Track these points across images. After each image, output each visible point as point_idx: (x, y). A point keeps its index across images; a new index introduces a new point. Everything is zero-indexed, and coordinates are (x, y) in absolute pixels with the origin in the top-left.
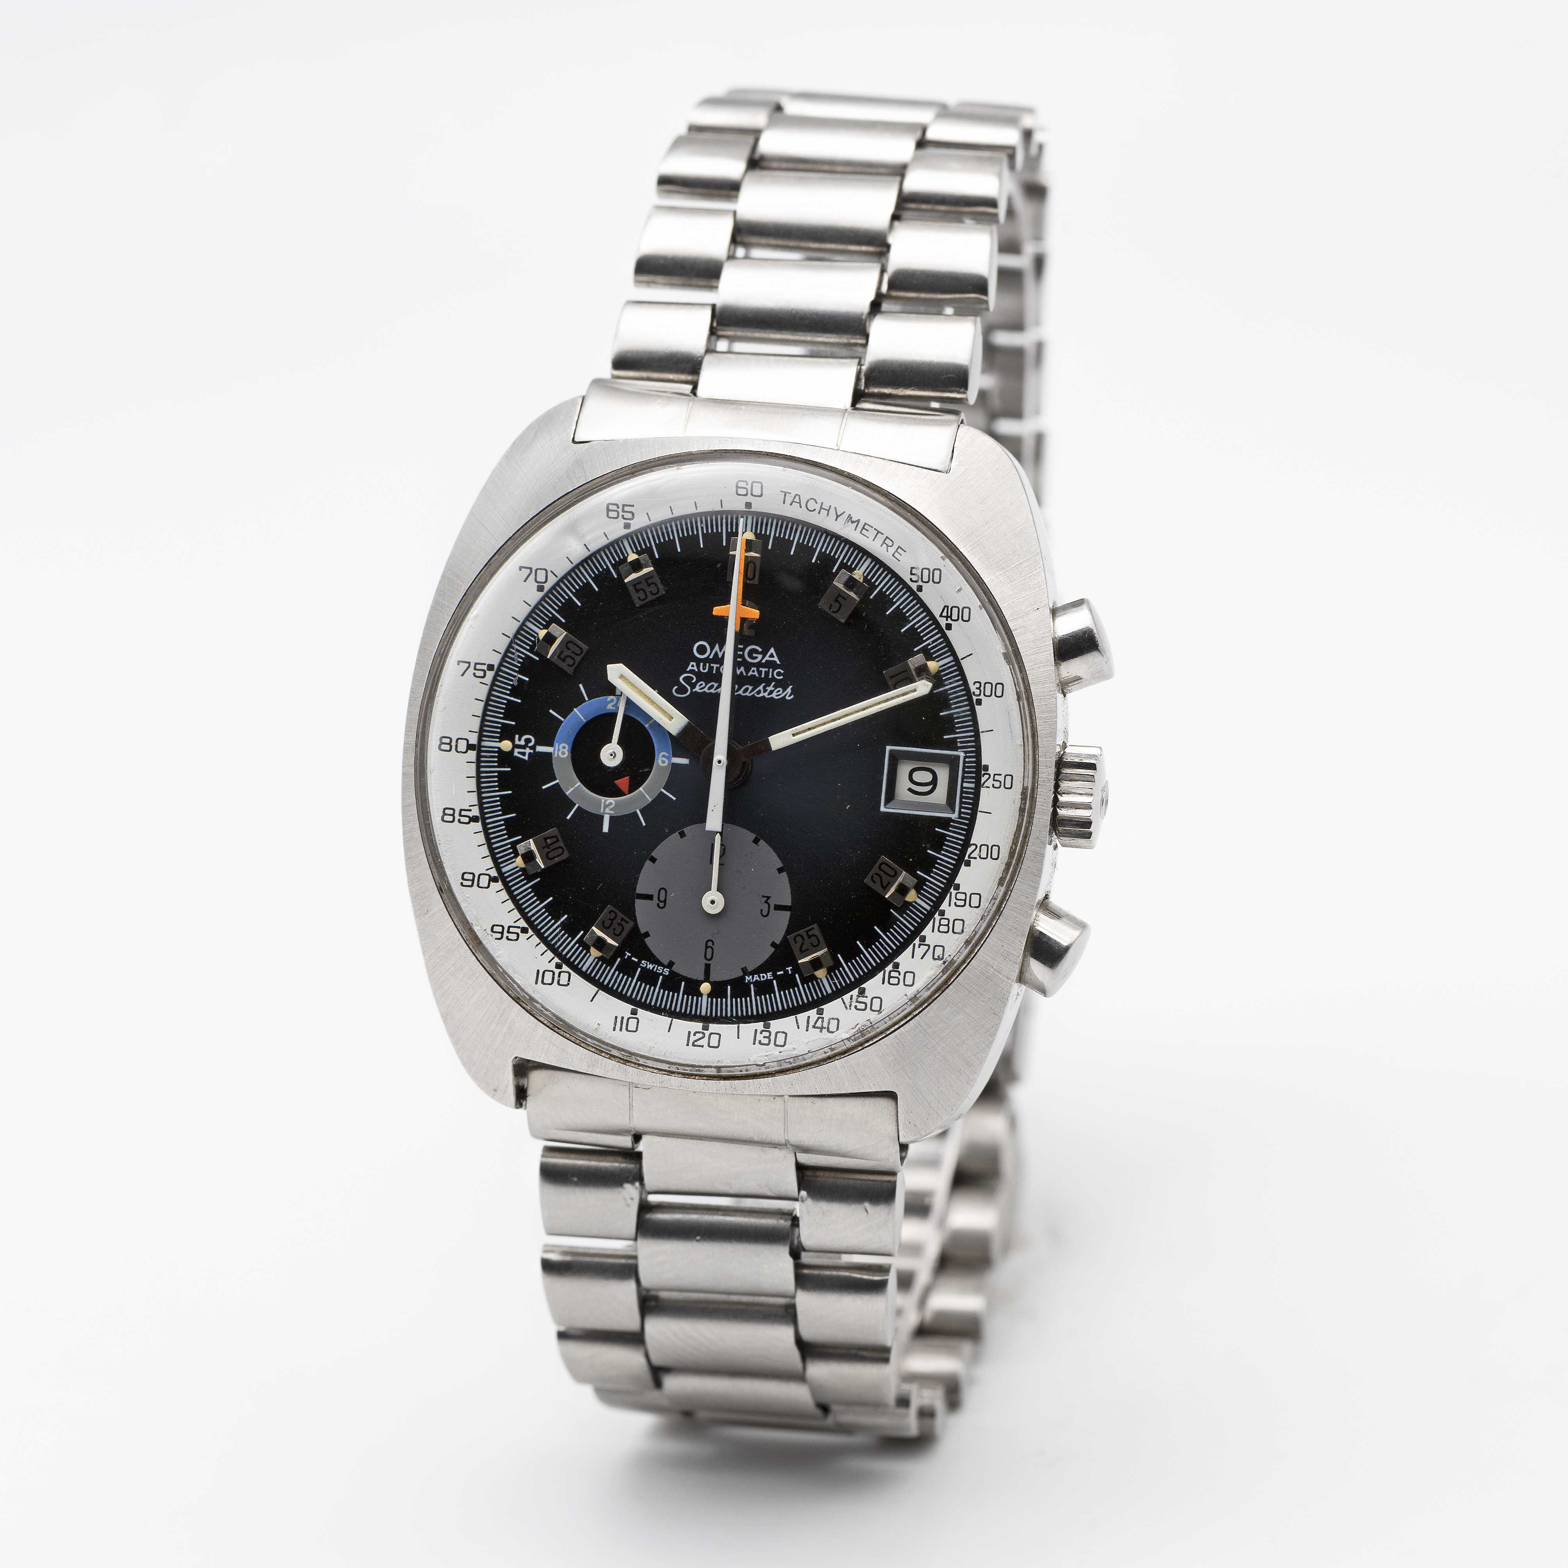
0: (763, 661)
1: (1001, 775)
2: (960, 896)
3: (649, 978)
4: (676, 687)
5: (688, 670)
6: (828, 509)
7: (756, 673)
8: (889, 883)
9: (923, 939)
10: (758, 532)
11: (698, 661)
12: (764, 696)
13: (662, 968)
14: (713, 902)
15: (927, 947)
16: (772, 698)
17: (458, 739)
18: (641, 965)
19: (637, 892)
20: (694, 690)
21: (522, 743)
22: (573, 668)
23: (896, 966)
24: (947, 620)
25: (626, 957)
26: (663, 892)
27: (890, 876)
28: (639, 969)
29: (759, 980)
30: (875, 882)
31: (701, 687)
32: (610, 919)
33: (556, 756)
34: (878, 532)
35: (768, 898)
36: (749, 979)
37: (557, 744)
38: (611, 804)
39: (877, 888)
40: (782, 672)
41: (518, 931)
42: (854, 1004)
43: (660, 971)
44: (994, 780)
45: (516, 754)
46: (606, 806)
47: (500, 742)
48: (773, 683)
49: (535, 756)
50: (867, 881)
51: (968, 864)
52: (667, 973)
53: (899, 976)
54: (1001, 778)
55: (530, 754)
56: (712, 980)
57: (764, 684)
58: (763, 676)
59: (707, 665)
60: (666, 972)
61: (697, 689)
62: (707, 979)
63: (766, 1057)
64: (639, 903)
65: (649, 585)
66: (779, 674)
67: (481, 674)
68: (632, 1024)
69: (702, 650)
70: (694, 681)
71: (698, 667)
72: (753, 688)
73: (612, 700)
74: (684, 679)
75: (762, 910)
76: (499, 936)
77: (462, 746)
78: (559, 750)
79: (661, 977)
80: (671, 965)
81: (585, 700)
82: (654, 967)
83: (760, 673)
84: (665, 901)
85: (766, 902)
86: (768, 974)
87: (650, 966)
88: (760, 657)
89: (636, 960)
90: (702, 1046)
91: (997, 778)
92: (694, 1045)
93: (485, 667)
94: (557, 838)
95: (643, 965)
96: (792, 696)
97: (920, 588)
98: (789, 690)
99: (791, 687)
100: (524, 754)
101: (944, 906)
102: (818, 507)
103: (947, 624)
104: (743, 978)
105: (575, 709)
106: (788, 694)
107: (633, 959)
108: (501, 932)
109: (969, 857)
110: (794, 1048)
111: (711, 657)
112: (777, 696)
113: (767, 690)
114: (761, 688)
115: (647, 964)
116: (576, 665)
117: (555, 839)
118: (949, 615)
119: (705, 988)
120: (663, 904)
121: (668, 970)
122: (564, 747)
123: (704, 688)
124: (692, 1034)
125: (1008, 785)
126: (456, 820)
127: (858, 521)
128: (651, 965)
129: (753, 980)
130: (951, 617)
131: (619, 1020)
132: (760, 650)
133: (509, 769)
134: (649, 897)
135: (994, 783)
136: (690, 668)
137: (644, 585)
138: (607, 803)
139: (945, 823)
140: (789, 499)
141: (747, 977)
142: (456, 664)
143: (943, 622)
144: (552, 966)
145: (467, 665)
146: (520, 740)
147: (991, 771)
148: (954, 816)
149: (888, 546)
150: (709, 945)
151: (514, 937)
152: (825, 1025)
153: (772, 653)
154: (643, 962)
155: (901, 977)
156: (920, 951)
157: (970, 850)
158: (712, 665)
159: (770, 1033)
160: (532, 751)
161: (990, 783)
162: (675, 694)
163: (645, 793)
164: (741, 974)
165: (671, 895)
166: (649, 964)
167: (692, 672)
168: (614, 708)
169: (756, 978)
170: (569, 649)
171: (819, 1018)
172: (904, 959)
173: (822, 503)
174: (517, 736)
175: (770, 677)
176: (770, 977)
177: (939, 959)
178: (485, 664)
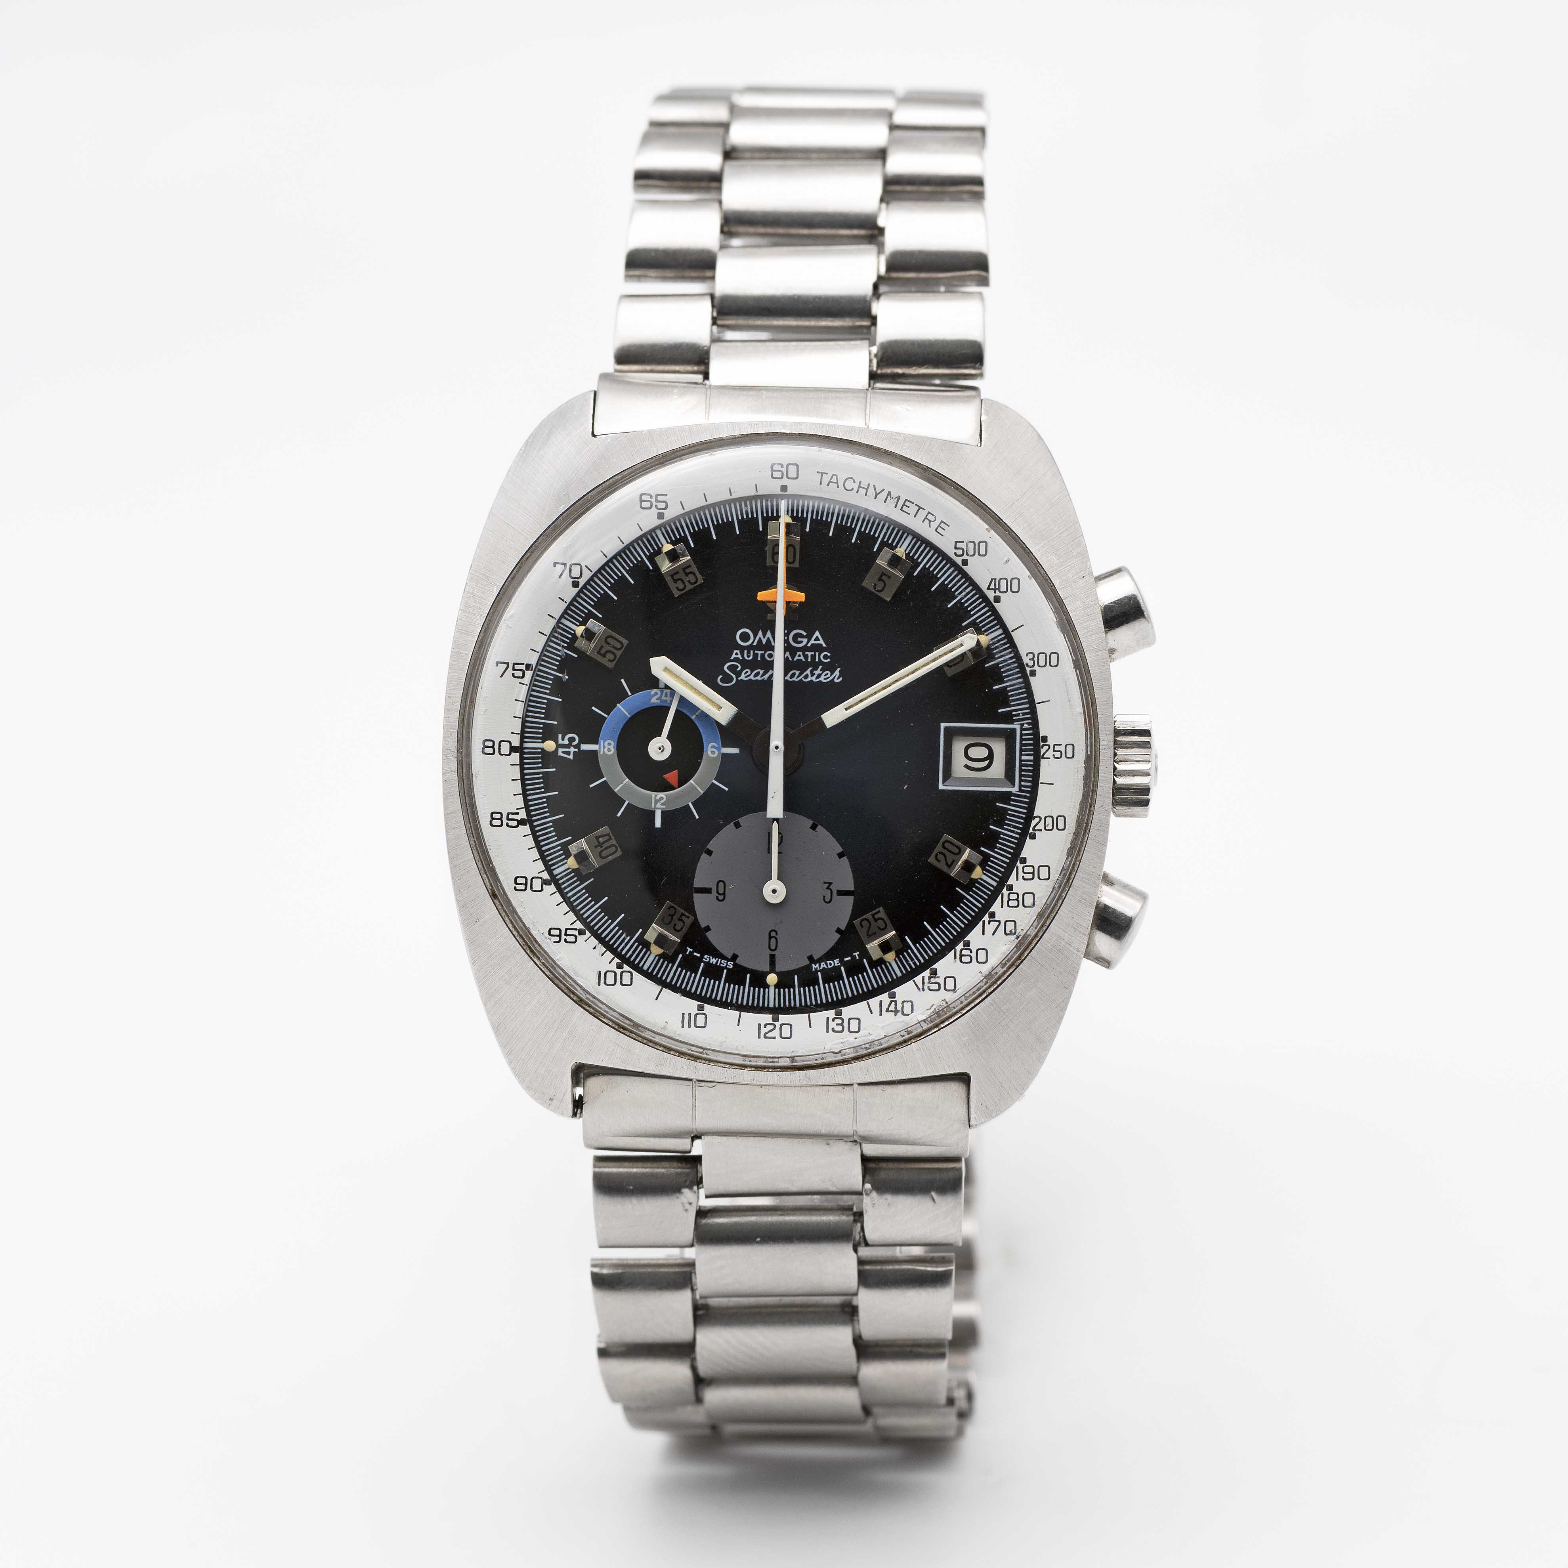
0: (809, 645)
1: (1061, 745)
2: (1027, 870)
3: (713, 972)
4: (721, 676)
5: (732, 658)
6: (866, 487)
7: (802, 658)
8: (953, 861)
9: (992, 915)
10: (795, 515)
11: (742, 649)
12: (812, 680)
13: (726, 962)
14: (774, 891)
15: (998, 923)
16: (820, 681)
17: (501, 742)
18: (704, 960)
19: (694, 886)
20: (739, 679)
21: (566, 742)
22: (614, 663)
23: (967, 944)
24: (995, 593)
25: (688, 953)
26: (721, 884)
27: (954, 854)
28: (702, 964)
29: (826, 967)
30: (939, 861)
31: (746, 675)
32: (669, 915)
33: (602, 753)
34: (920, 508)
35: (830, 884)
36: (816, 967)
37: (602, 741)
38: (661, 798)
39: (942, 866)
40: (829, 654)
41: (576, 933)
42: (926, 985)
43: (724, 964)
44: (1054, 751)
45: (560, 754)
46: (656, 802)
47: (543, 742)
48: (821, 667)
49: (580, 754)
50: (932, 860)
51: (1033, 837)
52: (732, 967)
53: (971, 954)
54: (1062, 748)
55: (574, 752)
56: (777, 970)
57: (810, 668)
58: (809, 660)
59: (752, 652)
60: (730, 965)
61: (743, 677)
62: (772, 970)
63: (841, 1044)
64: (697, 896)
65: (687, 574)
66: (825, 657)
67: (520, 674)
68: (701, 1020)
69: (745, 637)
70: (738, 669)
71: (742, 655)
72: (800, 673)
73: (656, 694)
74: (728, 668)
75: (824, 897)
76: (557, 939)
77: (505, 748)
78: (604, 747)
79: (725, 971)
80: (734, 958)
81: (628, 695)
82: (718, 960)
83: (806, 657)
84: (724, 894)
85: (828, 888)
86: (835, 960)
87: (713, 961)
88: (805, 641)
89: (699, 955)
90: (774, 1038)
91: (1057, 748)
92: (765, 1037)
93: (523, 667)
94: (610, 837)
95: (706, 959)
96: (841, 679)
97: (965, 562)
98: (837, 673)
99: (839, 669)
100: (568, 753)
101: (1012, 880)
102: (856, 487)
103: (995, 596)
104: (809, 967)
105: (618, 705)
106: (836, 676)
107: (695, 954)
108: (559, 935)
109: (1034, 829)
110: (869, 1034)
111: (755, 644)
112: (825, 679)
113: (815, 674)
114: (808, 672)
115: (710, 958)
116: (617, 659)
117: (607, 838)
118: (997, 587)
119: (772, 979)
120: (722, 897)
121: (732, 963)
122: (609, 744)
123: (750, 675)
124: (762, 1027)
125: (1070, 754)
126: (505, 824)
127: (899, 498)
128: (714, 959)
129: (820, 967)
130: (999, 589)
131: (686, 1017)
132: (805, 634)
133: (554, 770)
134: (707, 891)
135: (1055, 753)
136: (734, 656)
137: (681, 575)
138: (658, 797)
139: (1006, 797)
140: (826, 479)
141: (813, 965)
142: (495, 665)
143: (991, 595)
144: (613, 967)
145: (506, 665)
146: (563, 739)
147: (1050, 742)
148: (1015, 790)
149: (930, 521)
150: (772, 935)
151: (572, 939)
152: (899, 1007)
153: (817, 636)
154: (706, 956)
155: (974, 955)
156: (990, 928)
157: (1034, 823)
158: (756, 652)
159: (843, 1020)
160: (576, 750)
161: (1050, 754)
162: (720, 683)
163: (696, 786)
164: (808, 962)
165: (730, 887)
166: (712, 959)
167: (736, 660)
168: (658, 701)
169: (823, 965)
170: (609, 644)
171: (891, 1002)
172: (975, 937)
173: (860, 482)
174: (560, 736)
175: (817, 660)
176: (838, 963)
177: (1011, 933)
178: (523, 664)
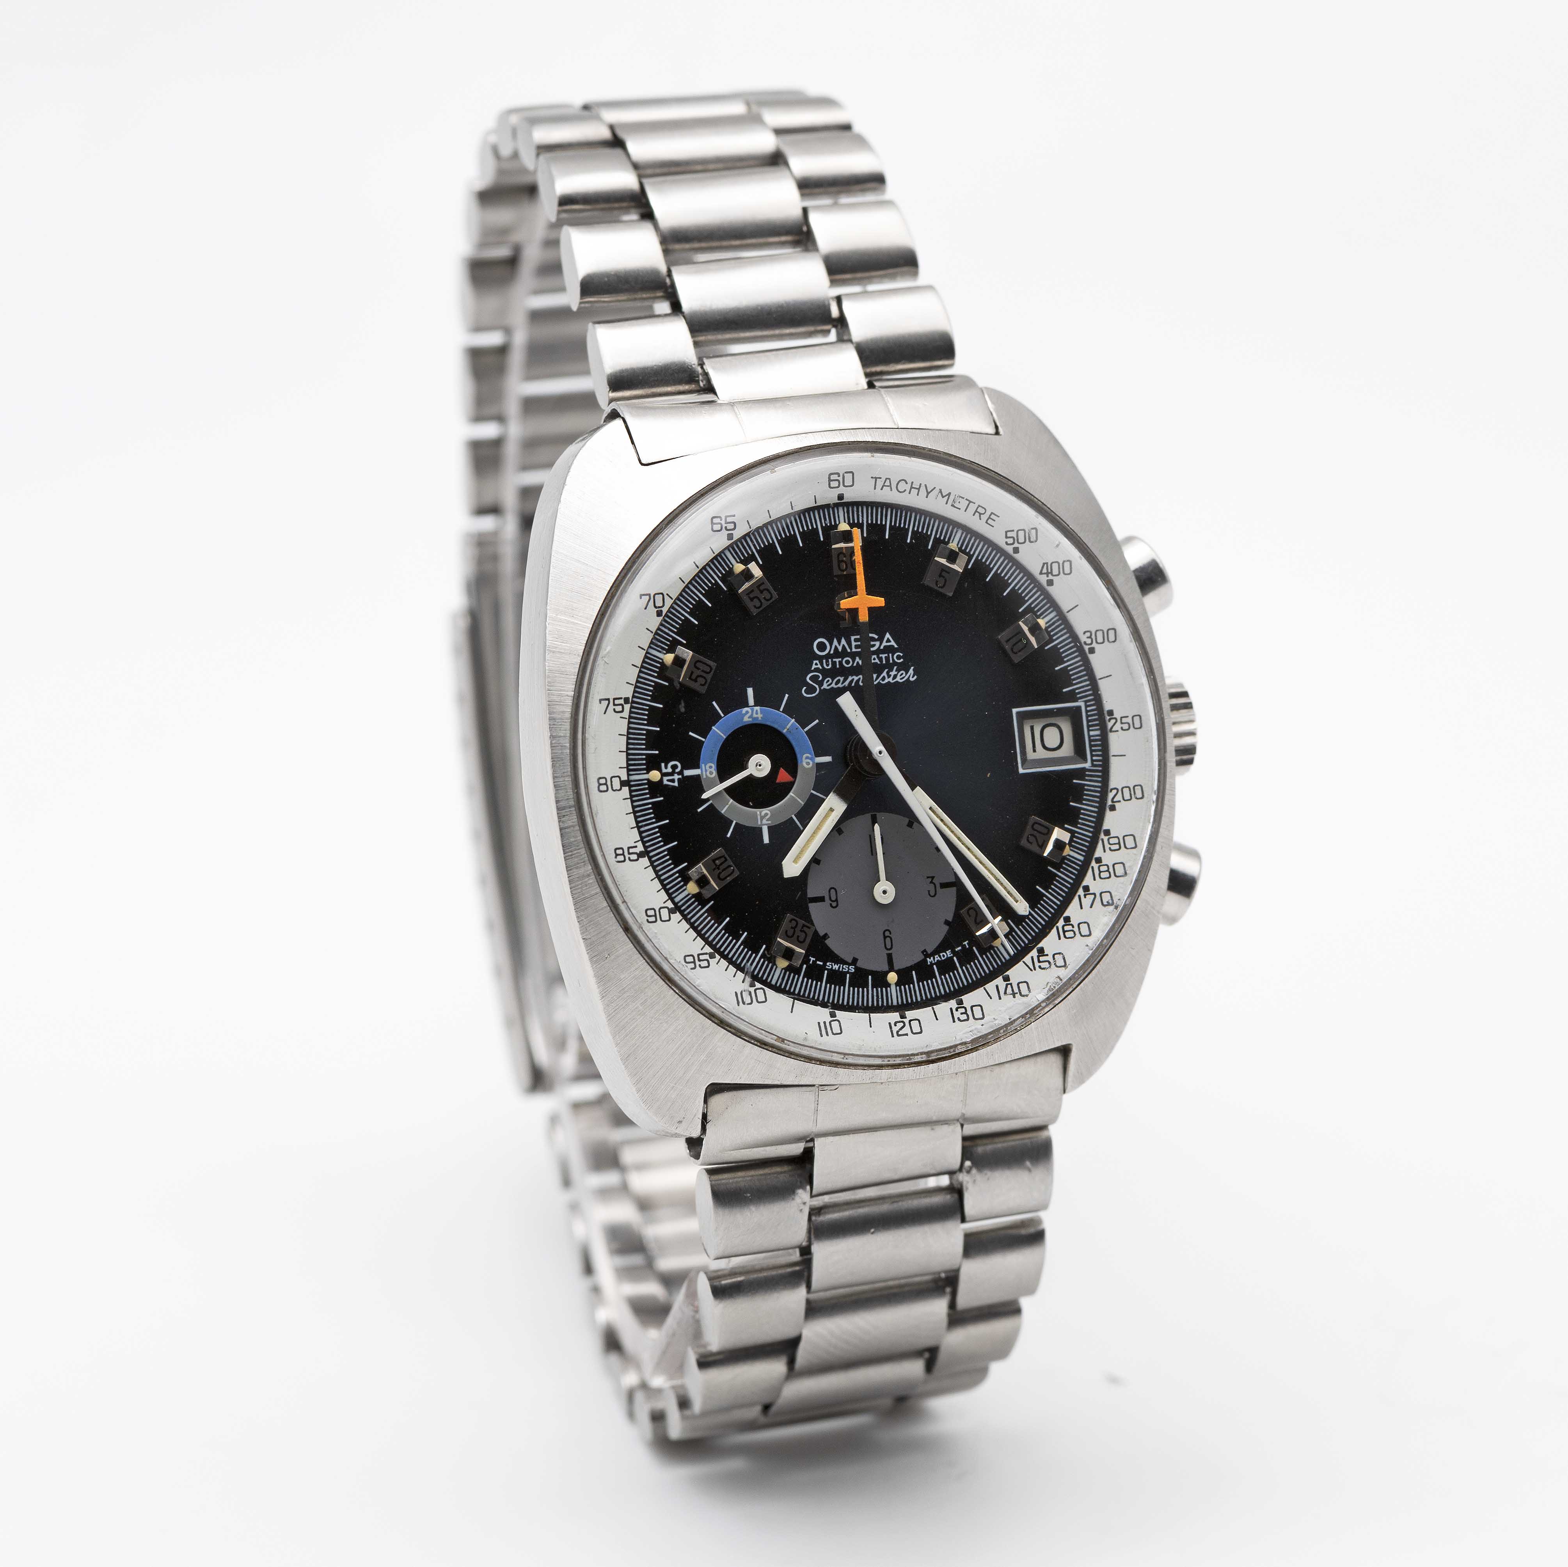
0: (882, 647)
1: (1128, 717)
2: (1112, 841)
3: (836, 978)
4: (805, 688)
5: (813, 669)
6: (918, 487)
7: (877, 661)
8: (1044, 841)
9: (1086, 889)
10: (851, 522)
11: (820, 658)
12: (889, 682)
13: (847, 966)
14: (885, 892)
15: (1093, 896)
16: (897, 681)
17: (612, 778)
18: (827, 967)
19: (808, 896)
20: (822, 688)
21: (669, 770)
22: (706, 687)
23: (1067, 920)
24: (1048, 576)
25: (811, 963)
26: (833, 891)
27: (1044, 834)
28: (826, 972)
29: (940, 959)
30: (1031, 843)
31: (828, 683)
32: (792, 928)
33: (705, 777)
34: (970, 502)
35: (933, 878)
36: (930, 960)
37: (703, 765)
38: (766, 814)
39: (1034, 848)
40: (901, 655)
41: (707, 957)
42: (1037, 964)
43: (845, 969)
44: (1122, 723)
45: (665, 782)
46: (762, 818)
47: (648, 773)
48: (895, 667)
49: (684, 780)
50: (1024, 842)
51: (1113, 808)
52: (853, 970)
53: (1073, 929)
54: (1129, 720)
55: (679, 779)
56: (896, 968)
57: (886, 670)
58: (884, 662)
59: (830, 660)
60: (852, 969)
61: (825, 686)
62: (891, 969)
63: (971, 1033)
64: (812, 907)
65: (762, 592)
66: (899, 657)
67: (619, 708)
68: (835, 1025)
69: (822, 647)
70: (820, 679)
71: (822, 664)
72: (877, 676)
73: (747, 712)
74: (810, 679)
75: (929, 891)
76: (692, 965)
77: (616, 784)
78: (706, 771)
79: (848, 975)
80: (855, 961)
81: (721, 716)
82: (840, 966)
83: (880, 659)
84: (836, 900)
85: (931, 882)
86: (947, 952)
87: (836, 967)
88: (878, 644)
89: (821, 963)
90: (907, 1035)
91: (1124, 720)
92: (898, 1035)
93: (622, 702)
94: (725, 858)
95: (829, 966)
96: (916, 677)
97: (1016, 550)
98: (911, 671)
99: (912, 668)
100: (673, 781)
101: (1099, 853)
102: (908, 487)
103: (1047, 580)
104: (925, 961)
105: (713, 728)
106: (911, 675)
107: (818, 962)
108: (694, 961)
109: (1113, 801)
110: (994, 1019)
111: (832, 652)
112: (901, 679)
113: (891, 675)
114: (884, 674)
115: (832, 965)
116: (708, 683)
117: (723, 859)
118: (1049, 571)
119: (892, 977)
120: (835, 903)
121: (853, 967)
122: (711, 767)
123: (831, 683)
124: (893, 1025)
125: (1137, 725)
126: (627, 858)
127: (949, 494)
128: (836, 965)
129: (934, 960)
130: (1051, 573)
131: (822, 1025)
132: (876, 637)
133: (662, 798)
134: (821, 899)
135: (1123, 725)
136: (814, 667)
137: (757, 593)
138: (763, 814)
139: (1080, 773)
140: (880, 483)
141: (928, 959)
142: (598, 702)
143: (1043, 579)
144: (746, 985)
145: (607, 702)
146: (666, 768)
147: (1117, 715)
148: (1088, 765)
149: (980, 514)
150: (886, 935)
151: (705, 964)
152: (1016, 990)
153: (888, 638)
154: (828, 964)
155: (1076, 929)
156: (1086, 901)
157: (1111, 795)
158: (834, 660)
159: (965, 1008)
160: (680, 777)
161: (1118, 726)
162: (805, 695)
163: (797, 798)
164: (922, 957)
165: (841, 893)
166: (835, 965)
167: (816, 670)
168: (750, 719)
169: (937, 958)
170: (698, 669)
171: (1007, 985)
172: (1072, 910)
173: (912, 482)
174: (663, 765)
175: (891, 662)
176: (950, 954)
177: (1108, 904)
178: (621, 698)
